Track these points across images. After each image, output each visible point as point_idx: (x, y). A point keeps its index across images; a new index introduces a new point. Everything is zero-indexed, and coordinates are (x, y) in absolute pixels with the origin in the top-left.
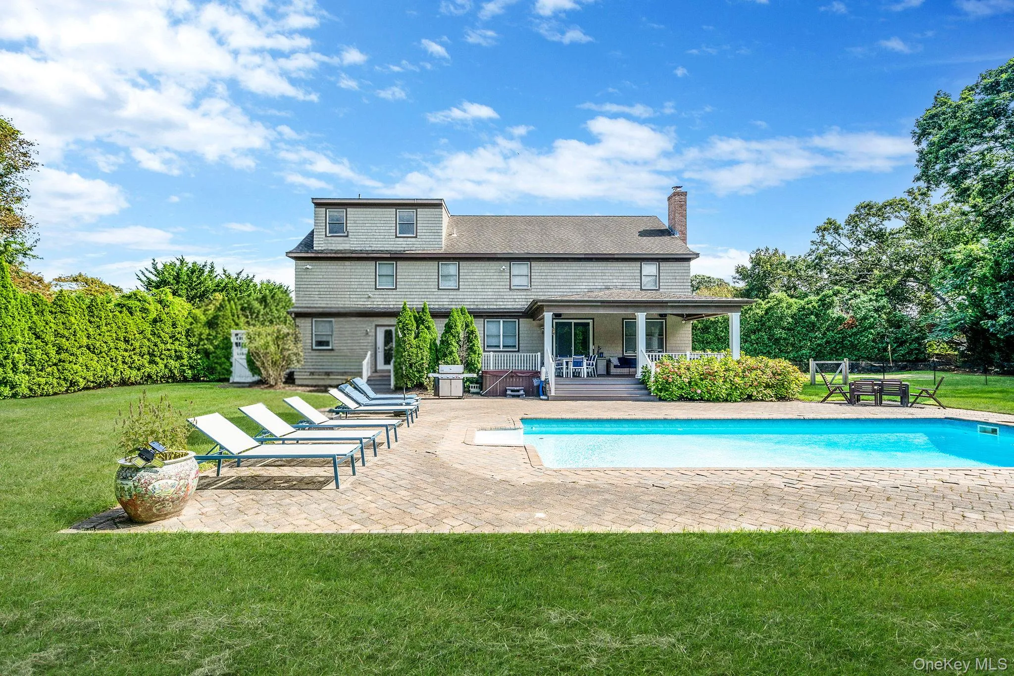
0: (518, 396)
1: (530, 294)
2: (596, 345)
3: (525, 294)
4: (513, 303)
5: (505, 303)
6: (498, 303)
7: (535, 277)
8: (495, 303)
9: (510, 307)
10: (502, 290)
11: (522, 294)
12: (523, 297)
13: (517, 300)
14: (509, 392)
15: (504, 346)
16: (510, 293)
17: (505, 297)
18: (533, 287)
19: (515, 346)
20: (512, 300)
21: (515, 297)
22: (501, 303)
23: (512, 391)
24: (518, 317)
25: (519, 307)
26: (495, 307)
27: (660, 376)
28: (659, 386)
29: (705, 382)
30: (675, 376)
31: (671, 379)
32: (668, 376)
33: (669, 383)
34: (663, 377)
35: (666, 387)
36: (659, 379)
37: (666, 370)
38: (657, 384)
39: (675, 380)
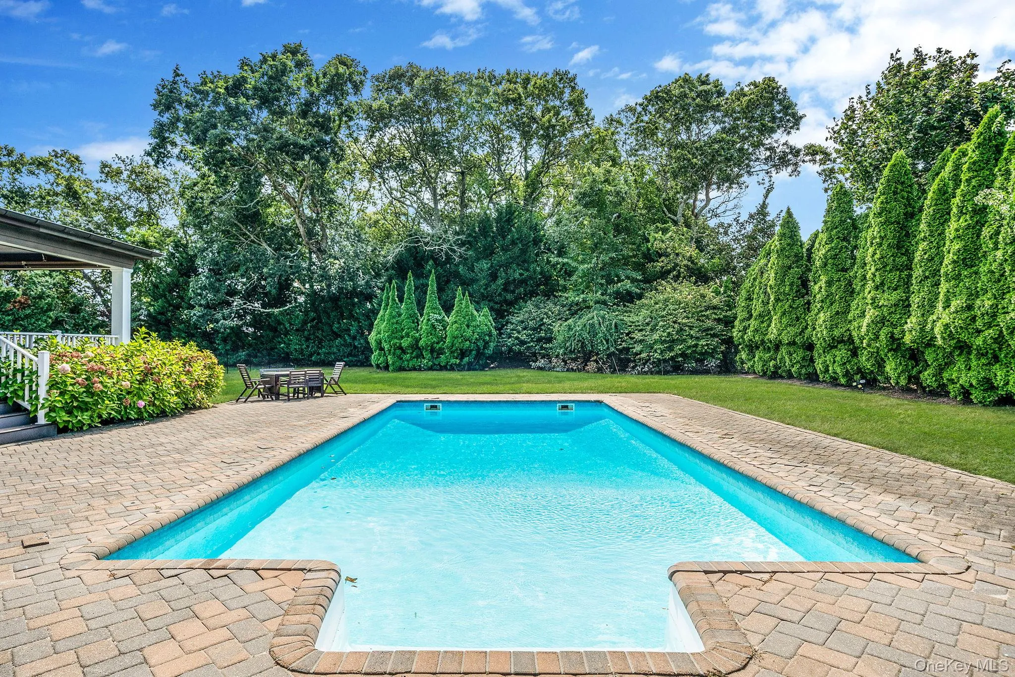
27: (69, 381)
28: (72, 402)
29: (148, 387)
30: (105, 379)
31: (99, 385)
32: (86, 379)
33: (92, 394)
34: (77, 382)
35: (86, 403)
36: (70, 388)
37: (79, 368)
38: (66, 397)
39: (106, 387)
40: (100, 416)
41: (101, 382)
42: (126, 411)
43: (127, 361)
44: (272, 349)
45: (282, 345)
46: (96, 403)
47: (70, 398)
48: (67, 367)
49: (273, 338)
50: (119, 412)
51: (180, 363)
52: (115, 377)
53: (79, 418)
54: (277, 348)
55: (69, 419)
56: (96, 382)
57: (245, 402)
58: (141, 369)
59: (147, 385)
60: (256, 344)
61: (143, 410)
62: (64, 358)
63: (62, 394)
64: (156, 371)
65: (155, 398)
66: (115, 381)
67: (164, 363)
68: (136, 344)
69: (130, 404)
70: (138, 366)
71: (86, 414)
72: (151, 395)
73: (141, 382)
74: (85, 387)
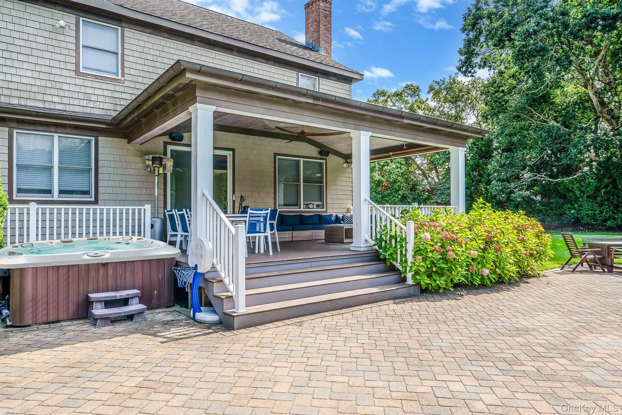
0: (130, 317)
1: (121, 89)
2: (238, 194)
3: (111, 87)
4: (84, 103)
5: (65, 101)
6: (49, 98)
7: (131, 59)
8: (40, 97)
9: (77, 109)
10: (58, 72)
11: (104, 86)
12: (106, 93)
13: (94, 98)
14: (98, 311)
15: (61, 192)
16: (78, 81)
17: (65, 87)
18: (127, 77)
19: (87, 193)
20: (81, 96)
21: (89, 91)
22: (56, 99)
23: (109, 304)
24: (96, 132)
25: (96, 111)
26: (40, 105)
27: (430, 248)
28: (431, 267)
29: (490, 255)
30: (457, 247)
31: (452, 253)
32: (441, 246)
33: (446, 261)
34: (435, 250)
35: (442, 269)
36: (430, 255)
37: (436, 236)
38: (427, 263)
39: (457, 254)
40: (452, 281)
41: (453, 250)
42: (472, 277)
43: (470, 229)
44: (561, 215)
45: (573, 211)
46: (450, 270)
47: (430, 264)
48: (428, 235)
49: (563, 204)
50: (467, 279)
51: (515, 231)
52: (464, 245)
53: (438, 282)
54: (566, 214)
55: (429, 282)
56: (449, 250)
57: (573, 271)
58: (483, 238)
59: (489, 253)
60: (546, 210)
61: (486, 277)
62: (424, 227)
63: (425, 259)
64: (495, 239)
65: (496, 267)
66: (464, 249)
67: (503, 232)
68: (477, 213)
69: (476, 273)
70: (480, 234)
71: (442, 278)
72: (492, 263)
73: (484, 250)
74: (441, 254)
